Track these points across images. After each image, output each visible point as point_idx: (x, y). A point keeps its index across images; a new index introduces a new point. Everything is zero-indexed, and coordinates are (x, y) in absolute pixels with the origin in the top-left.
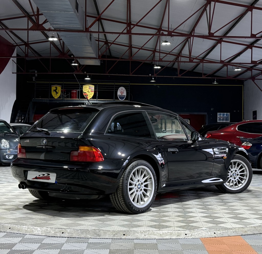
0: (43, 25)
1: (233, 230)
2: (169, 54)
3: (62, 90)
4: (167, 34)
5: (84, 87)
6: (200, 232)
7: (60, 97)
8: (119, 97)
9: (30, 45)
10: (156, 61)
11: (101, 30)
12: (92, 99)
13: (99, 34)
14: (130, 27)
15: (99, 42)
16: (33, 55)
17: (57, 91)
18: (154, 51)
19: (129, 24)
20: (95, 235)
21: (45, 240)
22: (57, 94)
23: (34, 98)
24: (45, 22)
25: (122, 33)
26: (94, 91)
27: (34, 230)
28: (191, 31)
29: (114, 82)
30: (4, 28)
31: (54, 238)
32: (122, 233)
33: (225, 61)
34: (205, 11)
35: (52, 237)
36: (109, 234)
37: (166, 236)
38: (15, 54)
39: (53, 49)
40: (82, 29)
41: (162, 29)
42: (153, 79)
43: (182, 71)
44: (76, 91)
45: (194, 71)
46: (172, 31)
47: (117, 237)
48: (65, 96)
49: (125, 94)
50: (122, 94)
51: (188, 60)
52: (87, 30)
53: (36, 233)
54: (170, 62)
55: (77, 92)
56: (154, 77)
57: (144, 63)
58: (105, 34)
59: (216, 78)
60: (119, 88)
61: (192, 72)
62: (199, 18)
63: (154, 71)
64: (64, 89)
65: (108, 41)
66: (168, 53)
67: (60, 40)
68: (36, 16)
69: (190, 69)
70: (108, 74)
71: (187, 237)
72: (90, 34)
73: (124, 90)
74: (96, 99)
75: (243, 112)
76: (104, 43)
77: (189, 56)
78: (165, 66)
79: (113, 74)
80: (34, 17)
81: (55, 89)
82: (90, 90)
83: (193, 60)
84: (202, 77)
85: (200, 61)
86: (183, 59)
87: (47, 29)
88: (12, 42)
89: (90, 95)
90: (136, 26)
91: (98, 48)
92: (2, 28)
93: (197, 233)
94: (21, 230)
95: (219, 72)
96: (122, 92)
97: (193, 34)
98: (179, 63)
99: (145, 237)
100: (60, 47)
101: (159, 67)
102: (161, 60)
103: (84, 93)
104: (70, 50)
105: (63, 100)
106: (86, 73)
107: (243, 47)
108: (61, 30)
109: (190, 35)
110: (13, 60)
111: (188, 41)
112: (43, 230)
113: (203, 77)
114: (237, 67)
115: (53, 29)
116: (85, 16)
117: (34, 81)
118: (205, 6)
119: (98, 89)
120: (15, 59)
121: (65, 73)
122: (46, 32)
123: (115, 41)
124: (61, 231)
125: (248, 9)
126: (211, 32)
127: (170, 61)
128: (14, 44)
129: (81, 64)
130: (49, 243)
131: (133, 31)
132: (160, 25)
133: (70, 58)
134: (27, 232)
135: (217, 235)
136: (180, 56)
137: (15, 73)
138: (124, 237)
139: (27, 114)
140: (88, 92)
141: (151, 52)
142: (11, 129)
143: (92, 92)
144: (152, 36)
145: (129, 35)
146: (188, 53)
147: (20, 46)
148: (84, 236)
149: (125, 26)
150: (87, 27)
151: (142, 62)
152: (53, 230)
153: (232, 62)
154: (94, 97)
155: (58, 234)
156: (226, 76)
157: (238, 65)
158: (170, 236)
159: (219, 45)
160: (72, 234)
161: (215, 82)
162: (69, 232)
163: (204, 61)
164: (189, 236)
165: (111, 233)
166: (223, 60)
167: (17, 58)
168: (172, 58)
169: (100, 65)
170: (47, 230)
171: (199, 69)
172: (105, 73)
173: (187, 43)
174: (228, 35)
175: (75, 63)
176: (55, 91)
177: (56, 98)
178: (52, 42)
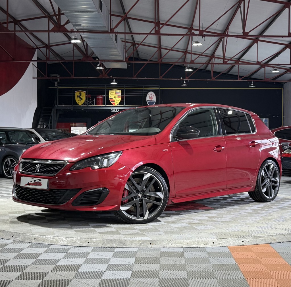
0: (66, 26)
1: (262, 239)
2: (202, 55)
3: (87, 95)
4: (198, 34)
5: (110, 92)
6: (228, 240)
7: (84, 104)
8: (148, 102)
9: (52, 48)
10: (188, 63)
11: (127, 31)
12: (120, 105)
13: (125, 35)
14: (159, 26)
15: (126, 43)
16: (55, 59)
17: (81, 97)
18: (186, 52)
19: (158, 23)
20: (121, 245)
21: (70, 250)
22: (81, 100)
23: (57, 105)
24: (68, 22)
25: (150, 34)
26: (121, 96)
27: (59, 240)
28: (225, 30)
29: (142, 86)
30: (24, 30)
31: (80, 248)
32: (148, 242)
33: (262, 62)
34: (239, 8)
35: (78, 246)
36: (135, 243)
37: (193, 244)
38: (35, 58)
39: (76, 51)
40: (106, 29)
41: (194, 28)
42: (185, 82)
43: (216, 73)
44: (102, 96)
45: (229, 73)
46: (204, 30)
47: (144, 246)
48: (90, 102)
49: (154, 99)
50: (151, 99)
51: (221, 61)
52: (112, 31)
53: (61, 243)
54: (202, 65)
55: (102, 98)
56: (185, 81)
57: (175, 65)
58: (132, 35)
59: (252, 81)
60: (148, 93)
61: (226, 75)
62: (233, 16)
63: (186, 74)
64: (89, 94)
65: (136, 42)
66: (200, 54)
67: (83, 41)
68: (57, 17)
69: (224, 71)
70: (136, 77)
71: (215, 245)
72: (116, 34)
73: (153, 95)
74: (124, 105)
75: (283, 117)
76: (131, 44)
77: (222, 57)
78: (197, 69)
79: (142, 77)
80: (55, 17)
81: (79, 95)
82: (116, 96)
83: (227, 62)
84: (237, 79)
85: (236, 63)
86: (216, 61)
87: (70, 30)
88: (32, 44)
89: (117, 101)
90: (165, 26)
91: (124, 49)
92: (21, 30)
93: (224, 241)
94: (46, 240)
95: (256, 73)
96: (151, 97)
97: (227, 34)
98: (213, 65)
99: (172, 246)
100: (83, 49)
101: (191, 70)
102: (192, 62)
103: (110, 98)
104: (94, 53)
105: (88, 106)
106: (112, 77)
107: (281, 47)
108: (84, 31)
109: (223, 35)
110: (33, 64)
111: (222, 41)
112: (69, 240)
113: (239, 80)
114: (275, 69)
115: (75, 30)
116: (109, 15)
117: (56, 87)
118: (239, 3)
119: (125, 94)
120: (35, 63)
121: (89, 78)
122: (68, 33)
123: (143, 42)
124: (87, 240)
125: (285, 5)
126: (245, 31)
127: (203, 63)
128: (34, 46)
129: (107, 67)
130: (75, 252)
131: (162, 31)
132: (191, 24)
133: (95, 60)
134: (52, 242)
135: (245, 243)
136: (214, 57)
137: (36, 78)
138: (150, 246)
139: (49, 123)
140: (115, 97)
141: (182, 54)
142: (32, 139)
143: (119, 98)
144: (182, 36)
145: (157, 36)
146: (222, 54)
147: (40, 49)
148: (111, 246)
149: (153, 25)
150: (112, 28)
151: (173, 65)
152: (78, 240)
153: (270, 63)
154: (121, 103)
155: (84, 244)
156: (263, 78)
157: (276, 66)
158: (198, 245)
159: (255, 44)
160: (98, 243)
161: (252, 85)
162: (94, 242)
163: (240, 63)
164: (216, 245)
165: (138, 243)
166: (260, 61)
167: (37, 62)
168: (204, 60)
169: (127, 68)
170: (72, 240)
171: (235, 71)
172: (133, 77)
173: (221, 43)
174: (264, 34)
175: (100, 66)
176: (79, 97)
177: (80, 104)
178: (75, 45)
